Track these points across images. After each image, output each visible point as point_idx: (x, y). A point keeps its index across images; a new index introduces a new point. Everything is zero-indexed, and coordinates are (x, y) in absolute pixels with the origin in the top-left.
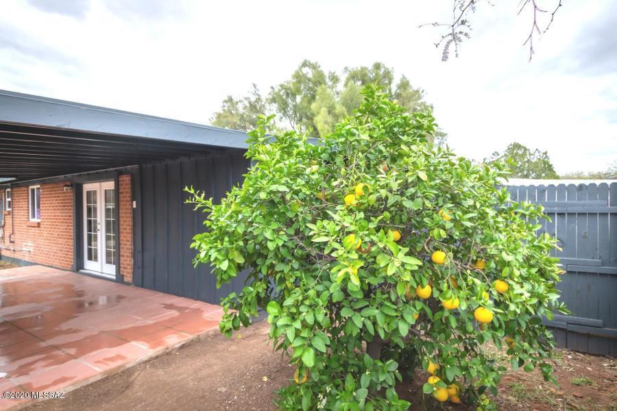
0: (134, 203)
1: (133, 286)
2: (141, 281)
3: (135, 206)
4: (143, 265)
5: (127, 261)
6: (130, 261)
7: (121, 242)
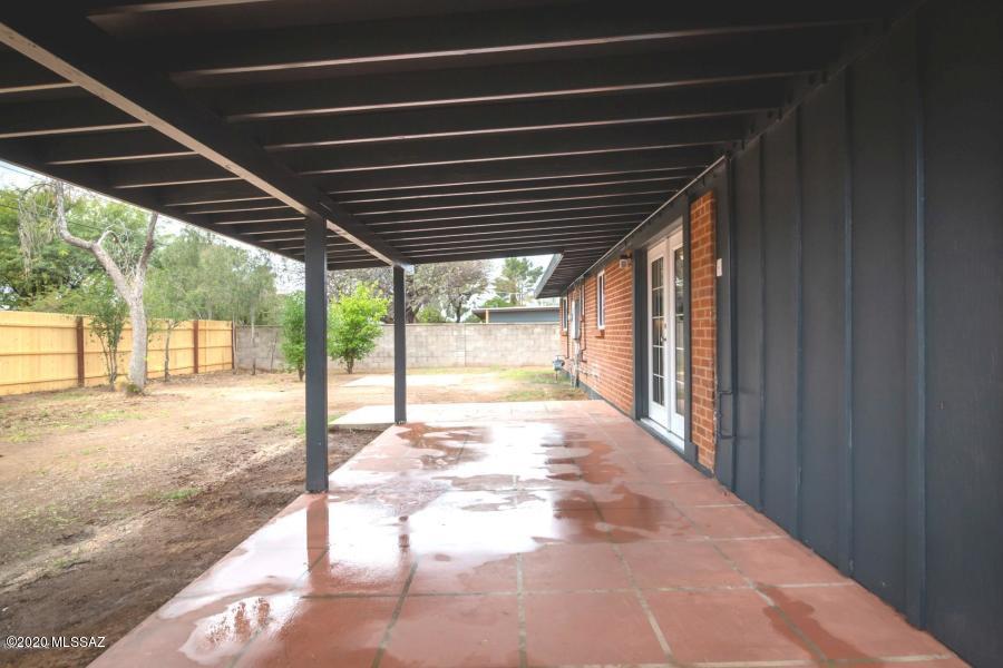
0: (719, 262)
1: (714, 480)
2: (730, 475)
3: (719, 273)
4: (735, 435)
5: (706, 415)
6: (710, 416)
7: (694, 366)
